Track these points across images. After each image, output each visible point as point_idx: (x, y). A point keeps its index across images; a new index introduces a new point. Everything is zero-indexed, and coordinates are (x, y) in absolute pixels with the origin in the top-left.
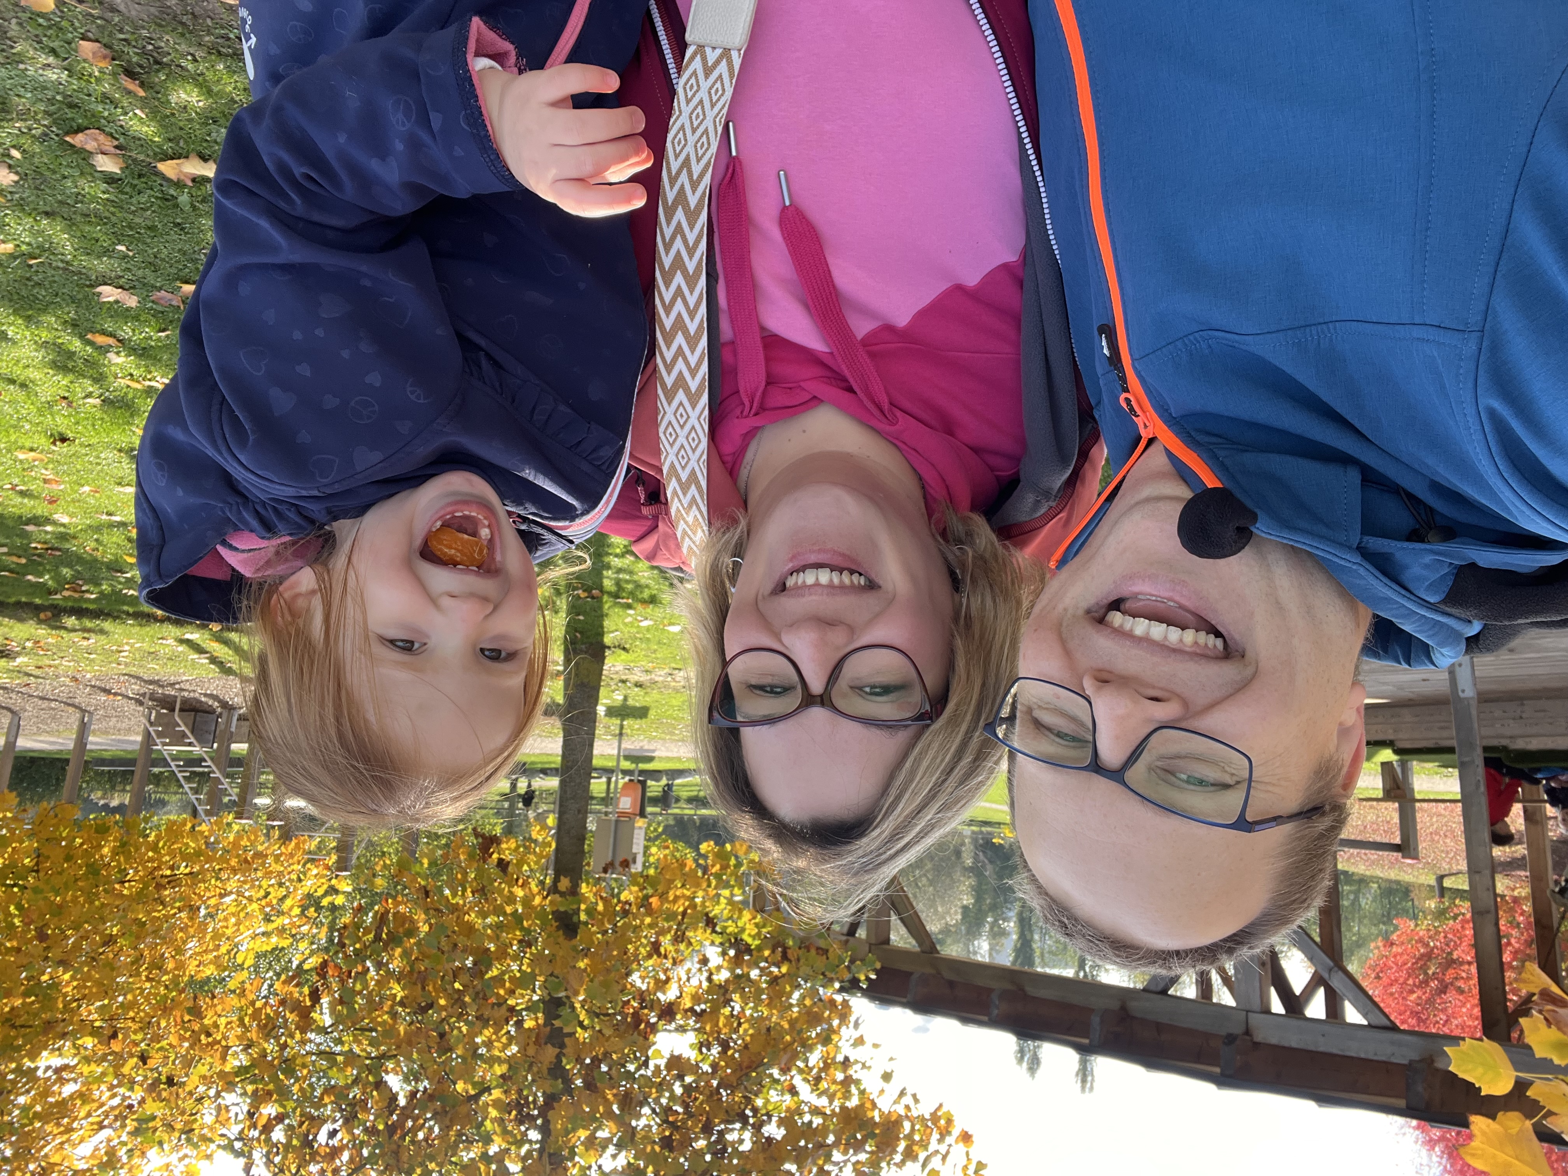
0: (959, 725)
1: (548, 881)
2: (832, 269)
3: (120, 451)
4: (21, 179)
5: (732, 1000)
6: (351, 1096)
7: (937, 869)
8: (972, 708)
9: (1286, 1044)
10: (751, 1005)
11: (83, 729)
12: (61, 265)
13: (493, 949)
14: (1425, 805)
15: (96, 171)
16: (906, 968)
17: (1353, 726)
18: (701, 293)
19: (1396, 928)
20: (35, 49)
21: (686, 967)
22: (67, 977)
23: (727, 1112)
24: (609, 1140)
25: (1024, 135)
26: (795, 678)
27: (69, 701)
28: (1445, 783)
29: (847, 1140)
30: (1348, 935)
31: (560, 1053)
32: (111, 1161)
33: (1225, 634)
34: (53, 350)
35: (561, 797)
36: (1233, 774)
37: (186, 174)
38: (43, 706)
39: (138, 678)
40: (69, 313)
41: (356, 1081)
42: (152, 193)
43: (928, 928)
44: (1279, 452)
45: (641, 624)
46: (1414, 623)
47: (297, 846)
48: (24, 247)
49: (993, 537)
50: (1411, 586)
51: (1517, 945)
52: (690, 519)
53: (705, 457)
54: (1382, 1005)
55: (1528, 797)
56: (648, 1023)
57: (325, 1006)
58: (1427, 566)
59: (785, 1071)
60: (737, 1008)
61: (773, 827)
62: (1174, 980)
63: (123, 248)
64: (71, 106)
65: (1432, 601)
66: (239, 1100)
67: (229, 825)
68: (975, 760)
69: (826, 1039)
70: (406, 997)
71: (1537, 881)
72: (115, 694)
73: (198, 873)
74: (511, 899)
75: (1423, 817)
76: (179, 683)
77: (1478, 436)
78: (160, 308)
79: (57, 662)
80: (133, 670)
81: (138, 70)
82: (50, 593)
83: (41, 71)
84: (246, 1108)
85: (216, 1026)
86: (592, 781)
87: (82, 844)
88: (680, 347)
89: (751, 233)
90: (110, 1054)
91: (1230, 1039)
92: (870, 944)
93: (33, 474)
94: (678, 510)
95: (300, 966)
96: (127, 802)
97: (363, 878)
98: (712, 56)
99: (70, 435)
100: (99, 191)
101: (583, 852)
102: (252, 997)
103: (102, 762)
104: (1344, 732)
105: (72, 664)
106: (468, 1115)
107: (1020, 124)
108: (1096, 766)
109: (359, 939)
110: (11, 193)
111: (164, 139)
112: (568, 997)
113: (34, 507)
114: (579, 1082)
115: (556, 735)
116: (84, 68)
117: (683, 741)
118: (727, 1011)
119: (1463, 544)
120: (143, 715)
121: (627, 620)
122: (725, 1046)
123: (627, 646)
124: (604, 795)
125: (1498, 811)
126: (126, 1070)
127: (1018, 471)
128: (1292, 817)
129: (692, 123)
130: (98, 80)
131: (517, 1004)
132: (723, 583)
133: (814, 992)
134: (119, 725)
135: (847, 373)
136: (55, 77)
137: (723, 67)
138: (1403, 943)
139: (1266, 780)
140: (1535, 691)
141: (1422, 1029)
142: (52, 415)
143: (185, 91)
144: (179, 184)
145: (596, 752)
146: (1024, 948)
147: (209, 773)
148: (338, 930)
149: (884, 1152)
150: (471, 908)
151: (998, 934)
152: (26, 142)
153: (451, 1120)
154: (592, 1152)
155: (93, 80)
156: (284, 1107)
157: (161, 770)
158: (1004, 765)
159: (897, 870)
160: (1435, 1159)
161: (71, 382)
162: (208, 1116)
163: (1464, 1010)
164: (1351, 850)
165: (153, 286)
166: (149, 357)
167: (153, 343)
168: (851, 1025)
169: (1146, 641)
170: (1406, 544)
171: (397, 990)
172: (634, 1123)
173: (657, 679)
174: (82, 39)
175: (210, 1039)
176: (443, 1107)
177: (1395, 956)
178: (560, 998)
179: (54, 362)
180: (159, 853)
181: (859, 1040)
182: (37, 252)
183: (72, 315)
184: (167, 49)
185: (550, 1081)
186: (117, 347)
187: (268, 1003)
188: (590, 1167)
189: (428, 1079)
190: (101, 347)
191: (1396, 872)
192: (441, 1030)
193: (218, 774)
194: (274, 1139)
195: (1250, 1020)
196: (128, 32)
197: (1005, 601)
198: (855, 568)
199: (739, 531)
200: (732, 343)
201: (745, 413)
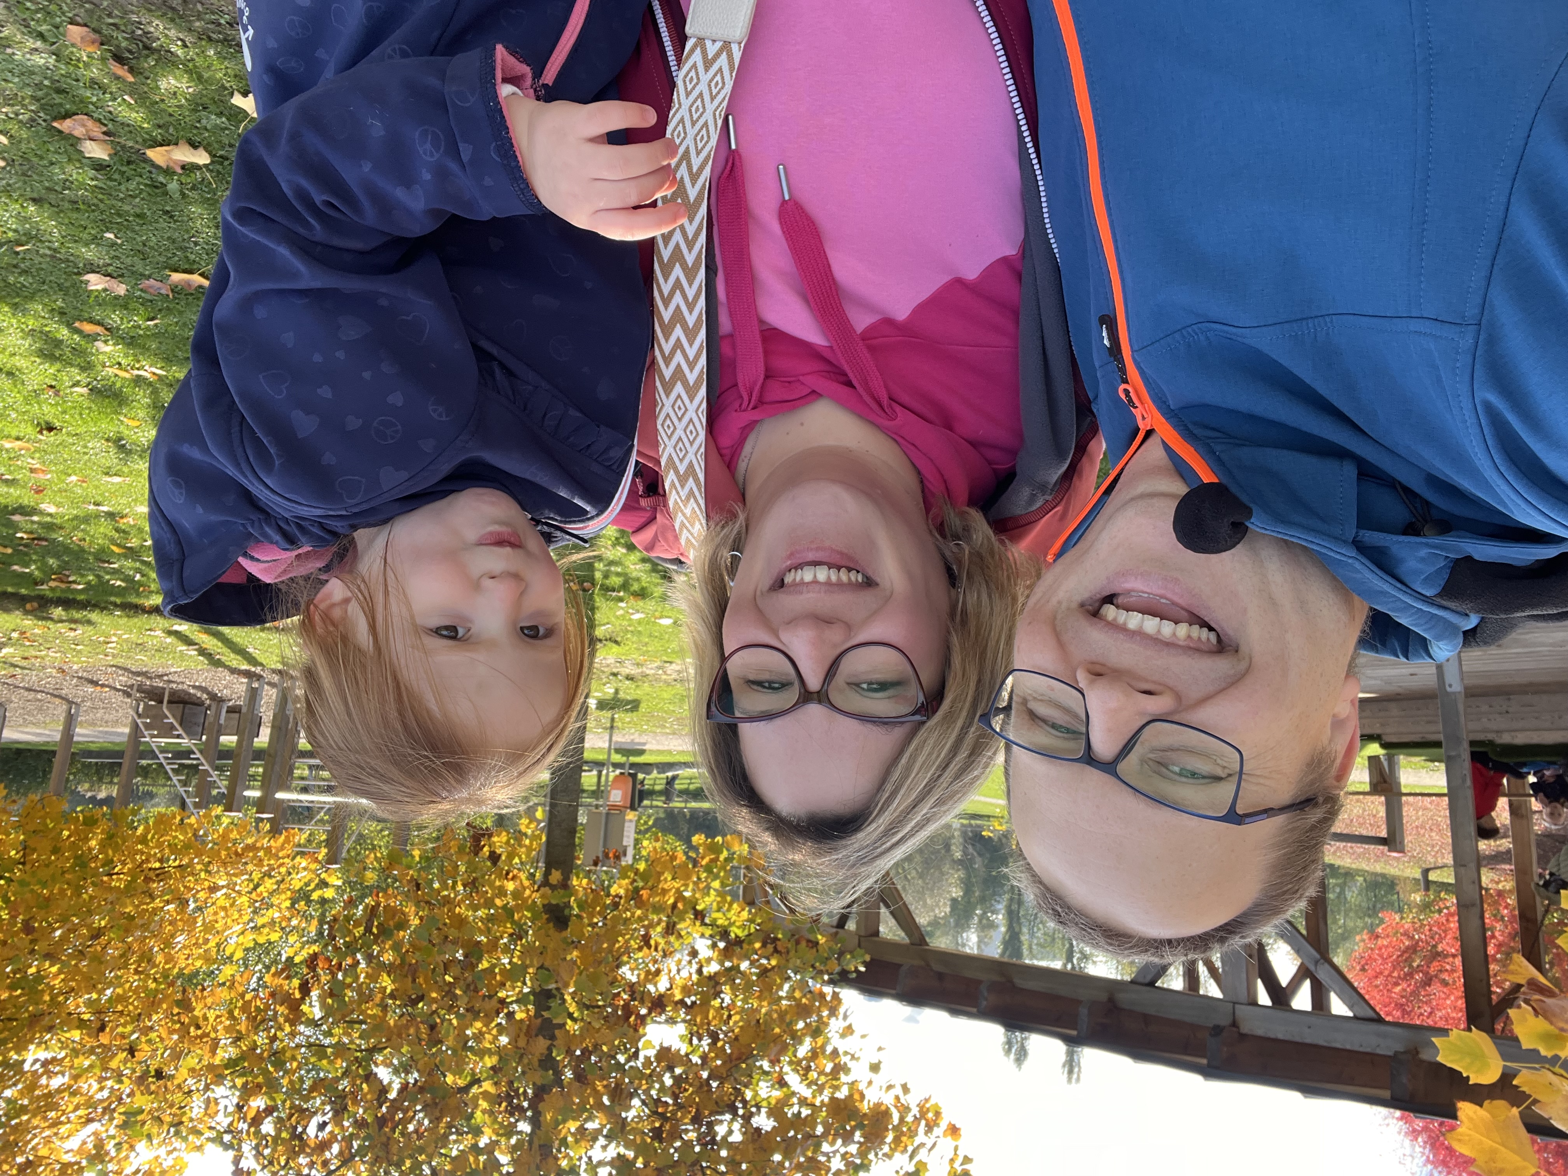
0: (955, 722)
1: (539, 874)
2: (832, 262)
3: (108, 440)
4: (8, 164)
5: (722, 992)
6: (340, 1088)
7: (927, 863)
8: (967, 704)
9: (1272, 1036)
10: (742, 996)
11: (70, 721)
12: (48, 252)
13: (483, 942)
14: (1411, 799)
15: (84, 157)
16: (897, 960)
17: (1348, 717)
18: (700, 285)
19: (1382, 921)
20: (23, 33)
21: (676, 959)
22: (54, 969)
23: (717, 1103)
24: (598, 1132)
25: (1024, 128)
26: (792, 671)
27: (55, 692)
28: (1431, 777)
29: (837, 1131)
30: (1334, 927)
31: (552, 1045)
32: (98, 1156)
33: (1218, 630)
34: (40, 338)
35: (552, 790)
36: (1225, 767)
37: (175, 162)
38: (30, 697)
39: (126, 669)
40: (55, 301)
41: (346, 1074)
42: (141, 180)
43: (917, 920)
44: (1276, 447)
45: (632, 617)
46: (1410, 616)
47: (287, 840)
48: (10, 234)
49: (990, 532)
50: (1406, 580)
51: (1501, 938)
52: (688, 511)
53: (702, 450)
54: (1367, 997)
55: (1514, 791)
56: (638, 1015)
57: (314, 998)
58: (1422, 560)
59: (774, 1062)
60: (728, 1001)
61: (769, 821)
62: (1162, 970)
63: (111, 236)
64: (59, 91)
65: (1428, 594)
66: (228, 1093)
67: (218, 817)
68: (970, 755)
69: (816, 1032)
70: (396, 990)
71: (1522, 875)
72: (103, 686)
73: (187, 866)
74: (502, 892)
75: (1410, 811)
76: (167, 675)
77: (1474, 430)
78: (148, 297)
79: (43, 653)
80: (120, 661)
81: (128, 55)
82: (36, 584)
83: (28, 56)
84: (235, 1100)
85: (206, 1018)
86: (583, 774)
87: (69, 837)
88: (678, 340)
89: (750, 226)
90: (99, 1047)
91: (1217, 1030)
92: (860, 936)
93: (19, 463)
94: (676, 502)
95: (290, 959)
96: (114, 795)
97: (353, 871)
98: (712, 49)
99: (57, 424)
100: (87, 177)
101: (573, 845)
102: (241, 989)
103: (90, 754)
104: (1338, 724)
105: (58, 655)
106: (458, 1108)
107: (1020, 117)
108: (1089, 758)
109: (350, 932)
111: (153, 125)
112: (558, 989)
113: (20, 497)
114: (569, 1074)
116: (72, 52)
117: (674, 734)
118: (716, 1003)
119: (1459, 537)
120: (131, 707)
121: (618, 613)
122: (715, 1038)
123: (619, 639)
124: (594, 788)
125: (1484, 806)
126: (114, 1064)
127: (1014, 466)
128: (1283, 809)
129: (691, 115)
130: (86, 65)
131: (508, 996)
132: (721, 576)
133: (803, 984)
134: (106, 717)
135: (846, 368)
136: (43, 61)
137: (723, 60)
138: (1388, 936)
139: (1258, 773)
140: (1520, 685)
141: (1407, 1021)
142: (38, 403)
143: (175, 78)
144: (168, 172)
145: (587, 745)
146: (1012, 941)
147: (198, 765)
148: (328, 923)
149: (873, 1143)
150: (463, 901)
151: (986, 926)
152: (13, 127)
153: (441, 1111)
154: (583, 1144)
155: (81, 65)
156: (273, 1099)
157: (150, 762)
158: (1001, 758)
159: (892, 862)
160: (1418, 1149)
161: (59, 371)
162: (196, 1107)
163: (1448, 1002)
164: (1338, 844)
165: (142, 275)
166: (139, 346)
167: (141, 332)
168: (841, 1017)
169: (1139, 634)
170: (1402, 538)
171: (387, 982)
172: (624, 1115)
173: (648, 672)
174: (71, 23)
175: (199, 1032)
176: (433, 1099)
177: (1380, 949)
178: (551, 990)
179: (41, 350)
180: (147, 845)
181: (848, 1031)
182: (24, 238)
183: (59, 303)
184: (156, 34)
185: (541, 1072)
186: (105, 336)
187: (258, 995)
188: (580, 1159)
189: (418, 1071)
190: (89, 335)
191: (1382, 865)
192: (431, 1022)
193: (206, 767)
194: (264, 1131)
195: (1237, 1012)
196: (117, 16)
197: (1001, 597)
198: (852, 566)
199: (737, 525)
200: (731, 336)
201: (743, 407)
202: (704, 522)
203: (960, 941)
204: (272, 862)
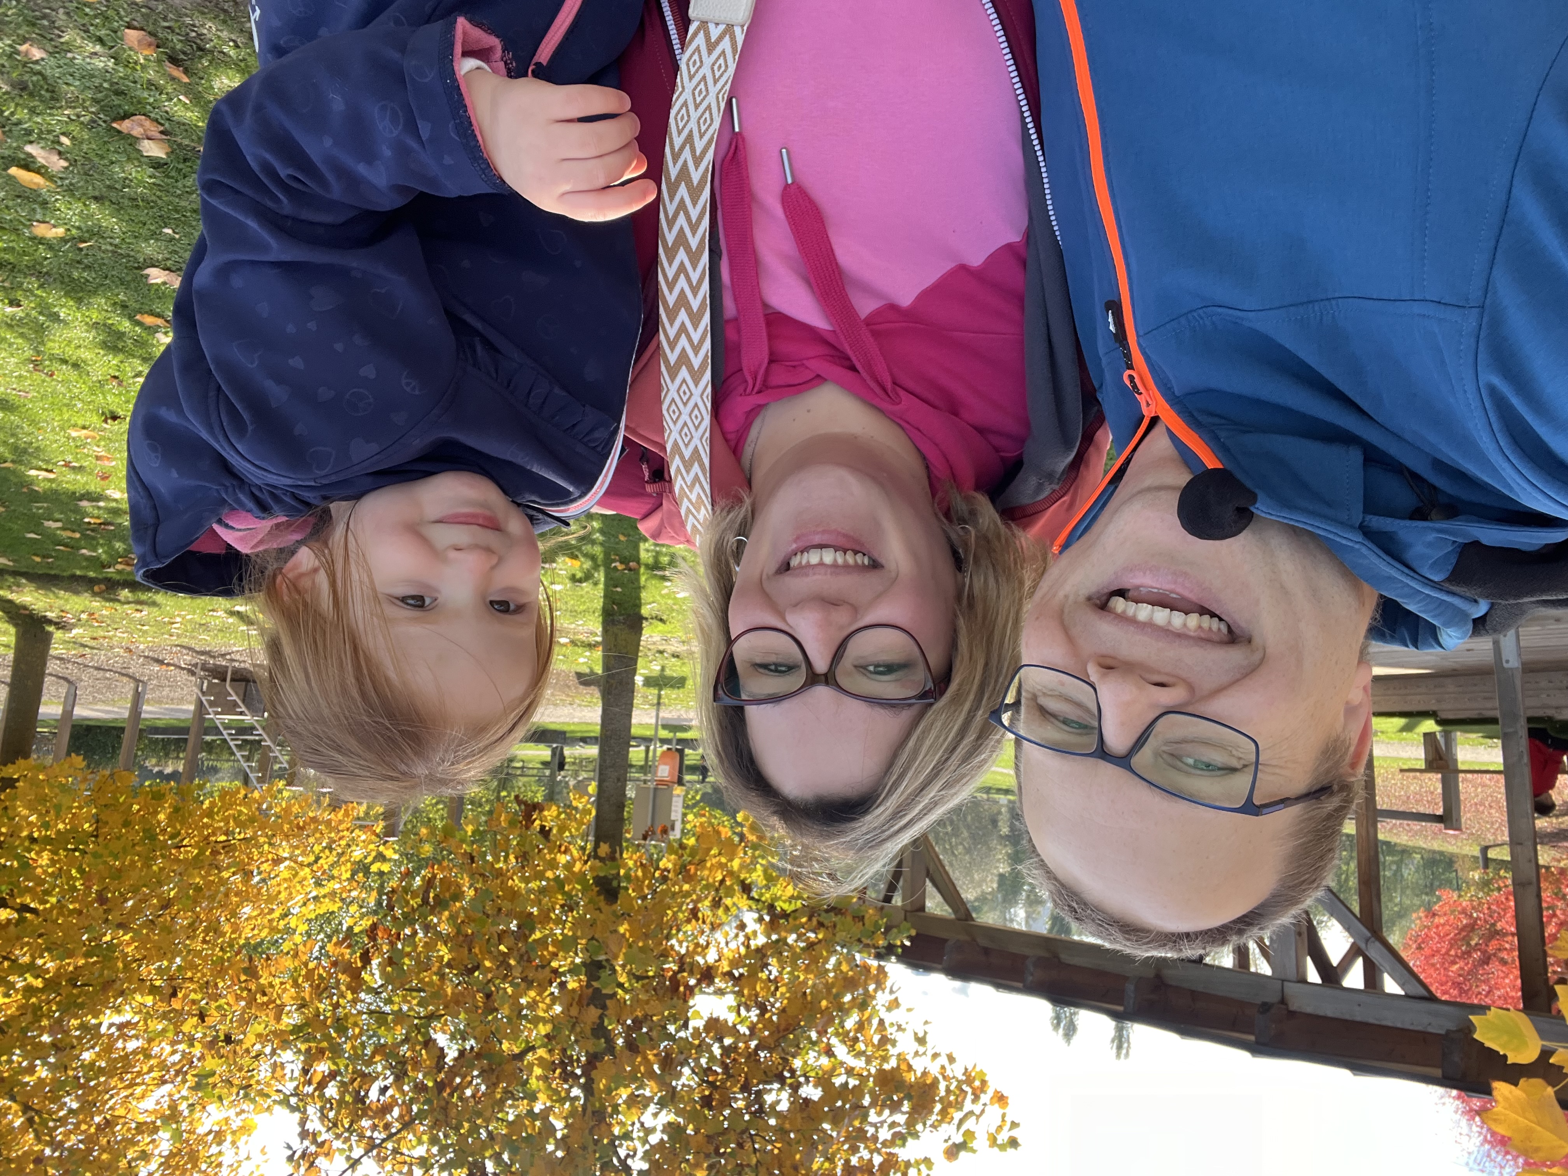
0: (962, 704)
1: (589, 847)
2: (835, 246)
4: (71, 165)
5: (768, 964)
6: (400, 1053)
9: (1321, 1013)
10: (789, 969)
11: (138, 699)
12: (109, 248)
13: (536, 913)
14: (1469, 776)
15: (142, 156)
16: (941, 934)
17: (1360, 705)
18: (704, 269)
19: (1439, 899)
20: (83, 38)
21: (724, 931)
22: (127, 937)
23: (765, 1073)
24: (650, 1099)
25: (1026, 115)
26: (799, 656)
27: (123, 671)
28: (1489, 754)
29: (884, 1101)
30: (1390, 905)
31: (603, 1013)
32: (172, 1116)
34: (104, 331)
35: (600, 766)
36: (1239, 758)
38: (99, 676)
39: (190, 649)
40: (117, 295)
41: (406, 1040)
43: (963, 896)
44: (1280, 431)
45: (678, 596)
46: (1419, 602)
47: (347, 814)
48: (74, 231)
49: (996, 517)
50: (1414, 565)
51: (1562, 917)
52: (693, 497)
54: (1421, 975)
56: (687, 986)
57: (375, 967)
58: (1430, 545)
59: (821, 1033)
60: (775, 973)
63: (170, 231)
64: (119, 93)
65: (1436, 579)
66: (294, 1057)
67: (280, 791)
69: (863, 1005)
70: (453, 959)
72: (168, 665)
73: (252, 838)
74: (553, 865)
75: (1466, 787)
76: (229, 654)
77: (1478, 414)
79: (111, 634)
80: (185, 641)
81: (182, 56)
82: (104, 567)
83: (88, 60)
84: (301, 1065)
85: (271, 985)
86: (631, 749)
87: (139, 811)
88: (683, 324)
89: (754, 210)
90: (170, 1012)
91: (1265, 1007)
92: (906, 911)
93: (86, 451)
94: (681, 488)
95: (350, 928)
96: (181, 769)
97: (410, 844)
98: (715, 32)
99: (121, 413)
100: (145, 175)
101: (622, 819)
102: (304, 958)
103: (156, 730)
104: (1352, 710)
105: (125, 635)
106: (514, 1074)
107: (1022, 103)
108: (1103, 753)
109: (408, 903)
110: (61, 178)
112: (607, 960)
113: (86, 483)
114: (621, 1042)
115: (595, 704)
116: (129, 56)
118: (763, 975)
119: (1467, 521)
120: (196, 685)
121: (663, 592)
122: (763, 1009)
123: (664, 617)
124: (642, 763)
126: (186, 1028)
127: (1022, 453)
128: (1299, 799)
129: (695, 99)
130: (143, 67)
131: (560, 966)
132: (727, 562)
133: (851, 959)
134: (172, 695)
135: (850, 352)
136: (102, 64)
137: (726, 44)
138: (1445, 914)
139: (1274, 763)
141: (1464, 1000)
142: (103, 394)
143: (228, 77)
145: (634, 721)
147: (259, 742)
148: (387, 894)
149: (920, 1114)
150: (515, 873)
152: (74, 129)
153: (497, 1078)
154: (634, 1110)
155: (138, 68)
156: (337, 1064)
157: (214, 738)
161: (122, 362)
162: (264, 1071)
163: (1507, 981)
164: (1392, 821)
168: (887, 990)
169: (1149, 626)
170: (1408, 523)
171: (444, 952)
172: (674, 1083)
174: (128, 28)
175: (265, 999)
176: (490, 1065)
177: (1437, 927)
178: (600, 962)
179: (104, 342)
180: (213, 819)
181: (894, 1004)
182: (86, 235)
183: (121, 297)
184: (209, 36)
185: (593, 1041)
186: (165, 327)
187: (320, 964)
188: (633, 1124)
189: (475, 1038)
190: (150, 327)
191: (1440, 842)
192: (487, 991)
193: (269, 743)
194: (327, 1095)
195: (1286, 990)
196: (172, 19)
197: (1008, 580)
198: (858, 548)
199: (744, 509)
200: (736, 319)
201: (748, 391)
202: (709, 507)
203: (1008, 916)
204: (333, 835)
